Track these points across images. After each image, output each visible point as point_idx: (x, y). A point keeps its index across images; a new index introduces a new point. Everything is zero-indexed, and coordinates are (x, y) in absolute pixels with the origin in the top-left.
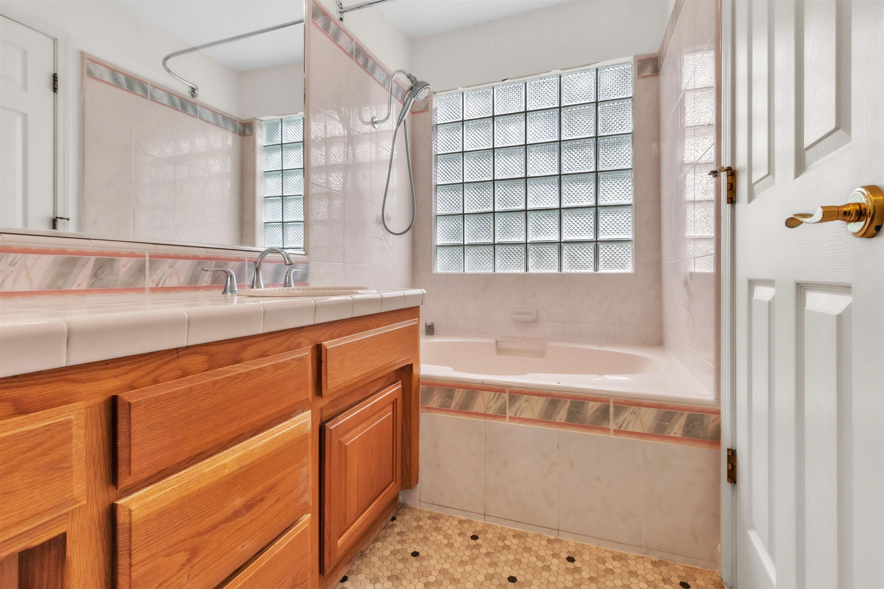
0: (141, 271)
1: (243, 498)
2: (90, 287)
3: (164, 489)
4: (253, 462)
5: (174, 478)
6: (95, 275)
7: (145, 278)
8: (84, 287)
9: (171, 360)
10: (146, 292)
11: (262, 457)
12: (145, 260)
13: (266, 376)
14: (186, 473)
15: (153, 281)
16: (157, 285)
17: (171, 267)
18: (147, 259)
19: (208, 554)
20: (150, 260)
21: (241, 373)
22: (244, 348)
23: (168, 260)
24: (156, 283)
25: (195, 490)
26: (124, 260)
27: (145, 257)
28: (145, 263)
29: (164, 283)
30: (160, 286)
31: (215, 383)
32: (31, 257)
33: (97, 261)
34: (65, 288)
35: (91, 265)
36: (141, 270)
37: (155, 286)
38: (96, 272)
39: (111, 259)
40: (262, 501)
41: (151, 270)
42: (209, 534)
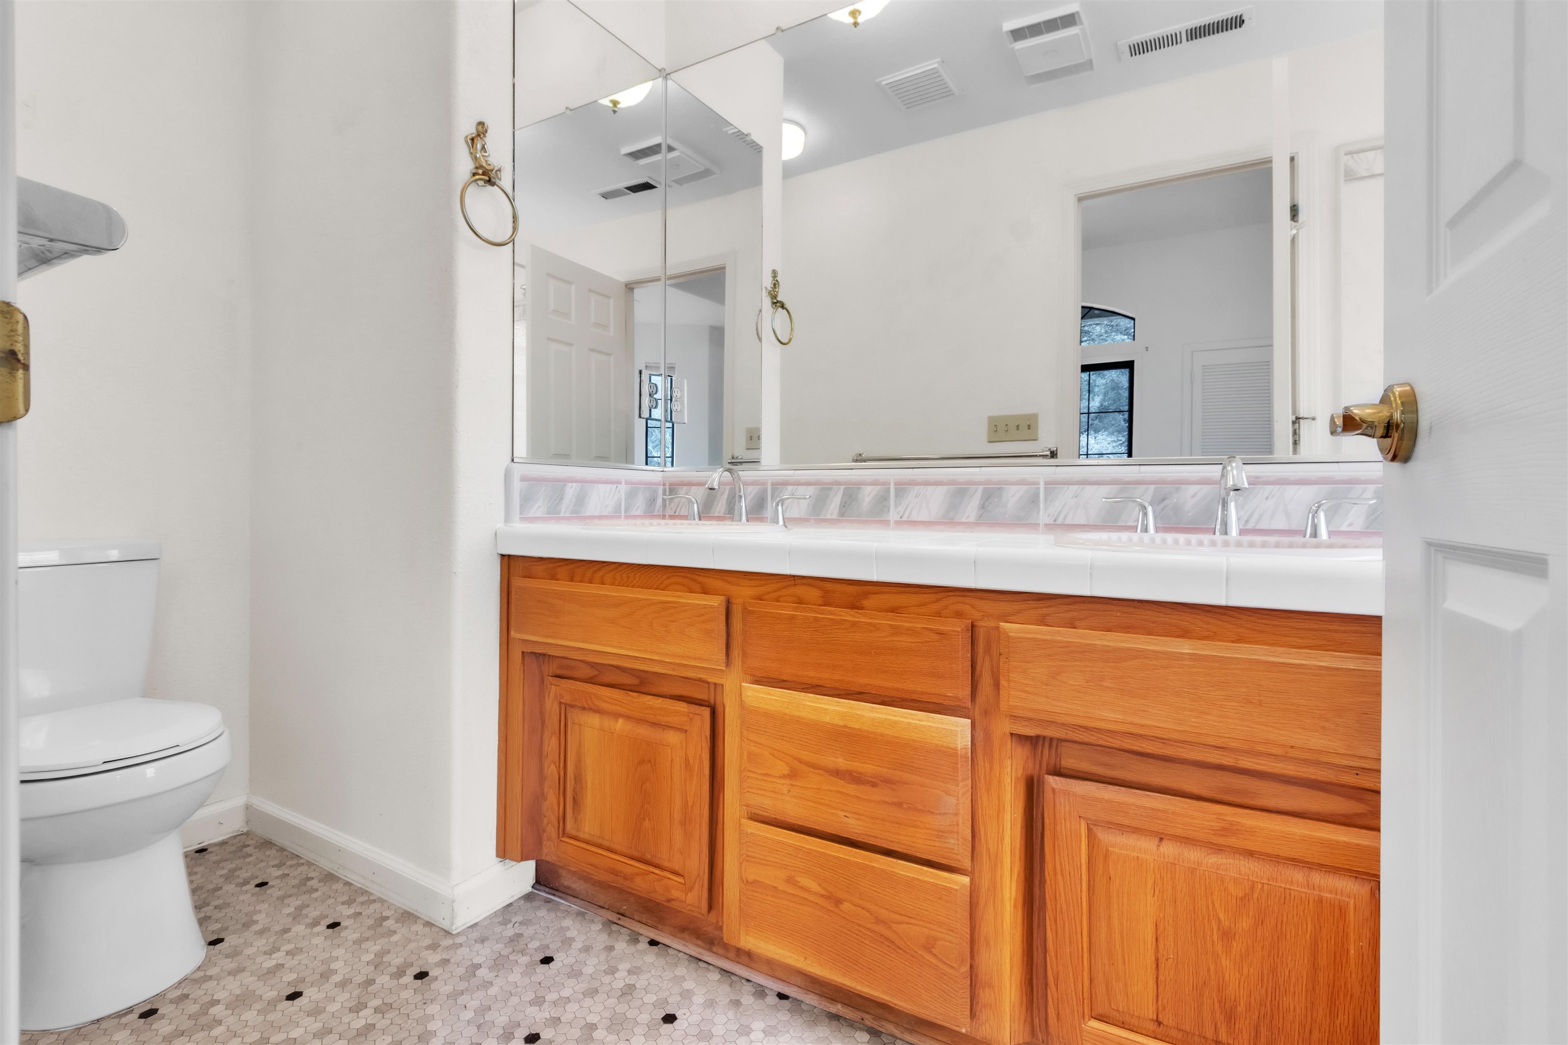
0: (1033, 502)
1: (846, 762)
2: (978, 520)
3: (771, 695)
4: (860, 730)
5: (780, 691)
6: (983, 507)
7: (1039, 512)
8: (972, 519)
9: (789, 586)
10: (1041, 528)
11: (873, 732)
12: (1039, 488)
13: (880, 635)
14: (790, 693)
15: (1049, 516)
16: (1055, 521)
17: (1076, 497)
18: (1042, 487)
19: (806, 787)
20: (1045, 488)
21: (846, 620)
22: (866, 595)
23: (1071, 487)
24: (1054, 519)
25: (796, 714)
26: (1014, 488)
27: (1038, 484)
28: (1039, 492)
29: (1065, 518)
30: (1059, 522)
31: (816, 620)
32: (930, 488)
33: (985, 489)
34: (956, 520)
35: (979, 494)
36: (1034, 500)
37: (1052, 522)
38: (984, 504)
39: (999, 489)
40: (873, 786)
41: (1046, 500)
42: (812, 770)
